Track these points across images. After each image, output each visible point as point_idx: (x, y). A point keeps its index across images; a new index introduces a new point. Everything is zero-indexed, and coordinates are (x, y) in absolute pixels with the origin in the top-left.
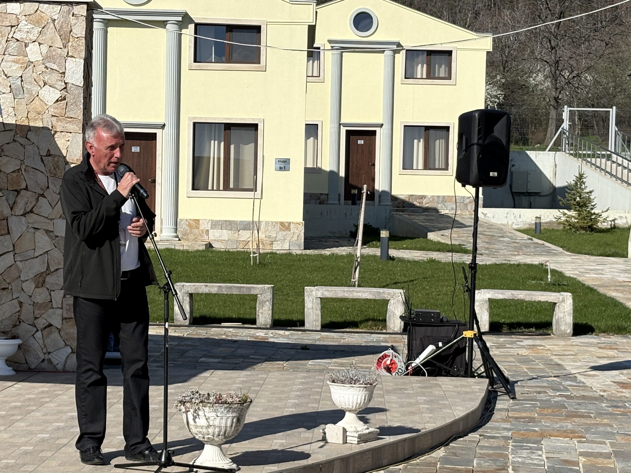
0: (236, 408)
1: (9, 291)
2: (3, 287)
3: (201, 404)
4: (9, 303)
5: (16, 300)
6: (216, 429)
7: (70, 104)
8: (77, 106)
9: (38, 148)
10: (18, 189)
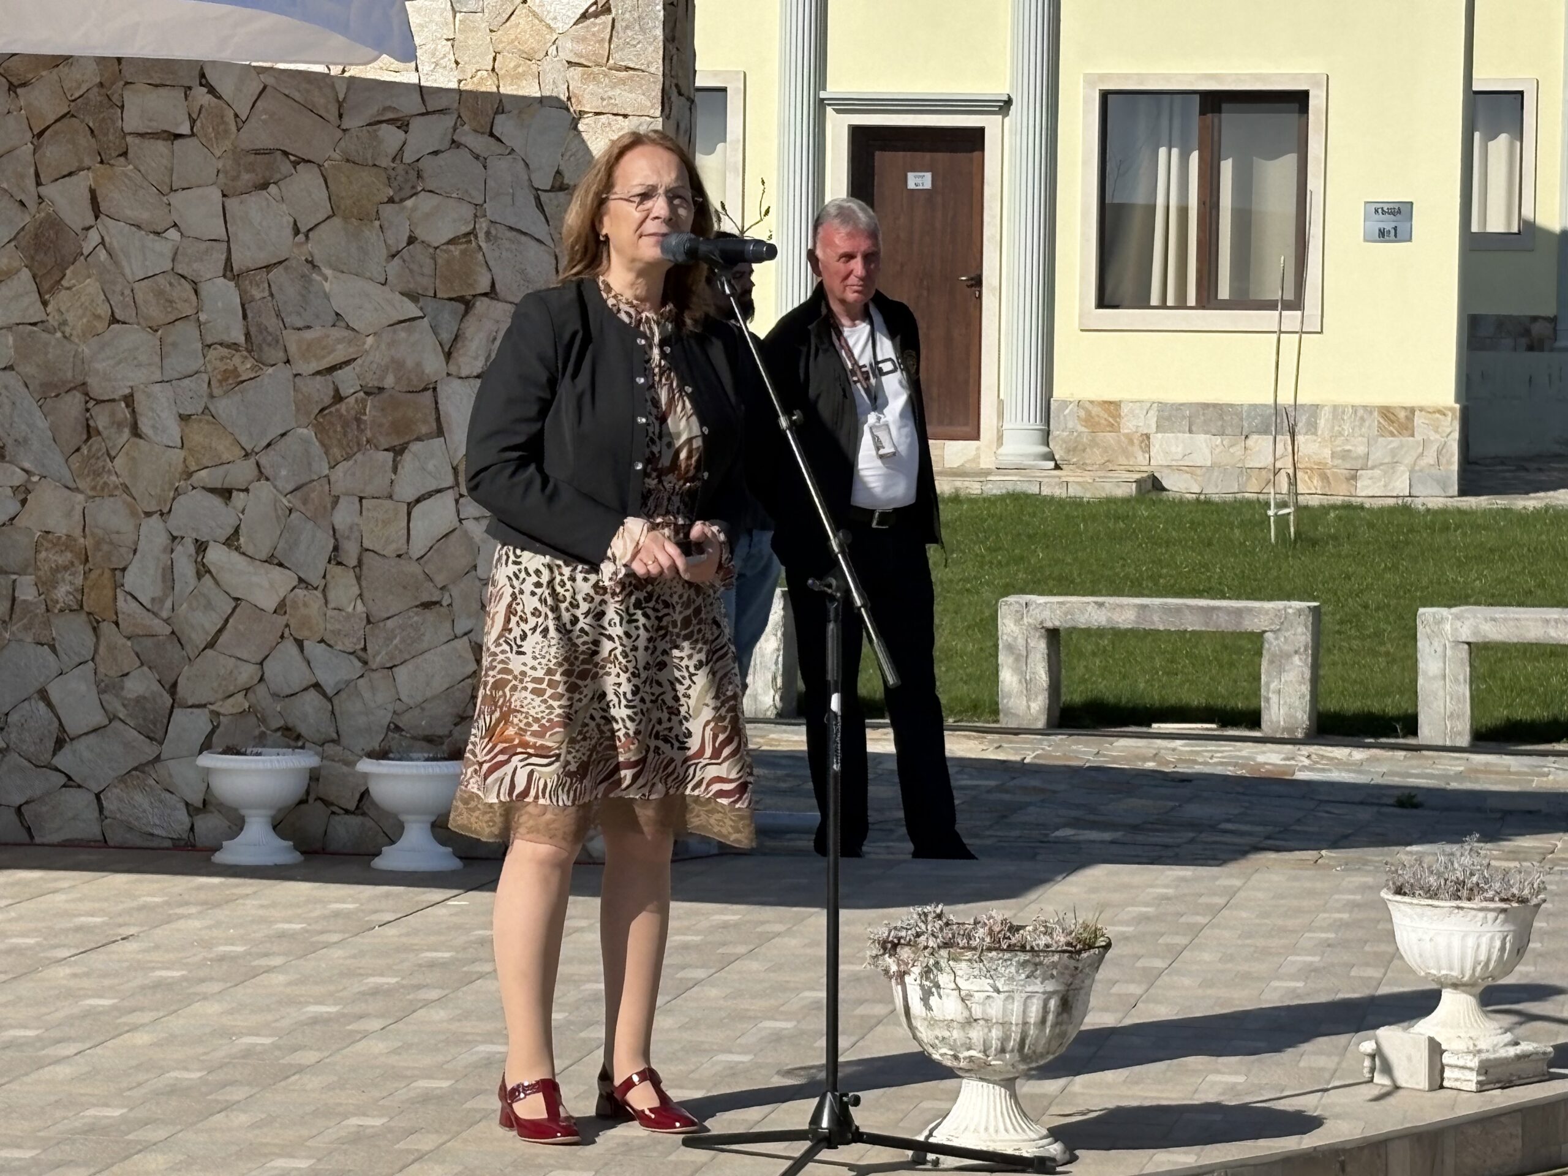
0: (1054, 965)
1: (444, 610)
2: (425, 598)
3: (944, 953)
4: (444, 647)
5: (466, 638)
6: (994, 1031)
7: (624, 24)
8: (643, 30)
9: (527, 165)
10: (468, 293)
